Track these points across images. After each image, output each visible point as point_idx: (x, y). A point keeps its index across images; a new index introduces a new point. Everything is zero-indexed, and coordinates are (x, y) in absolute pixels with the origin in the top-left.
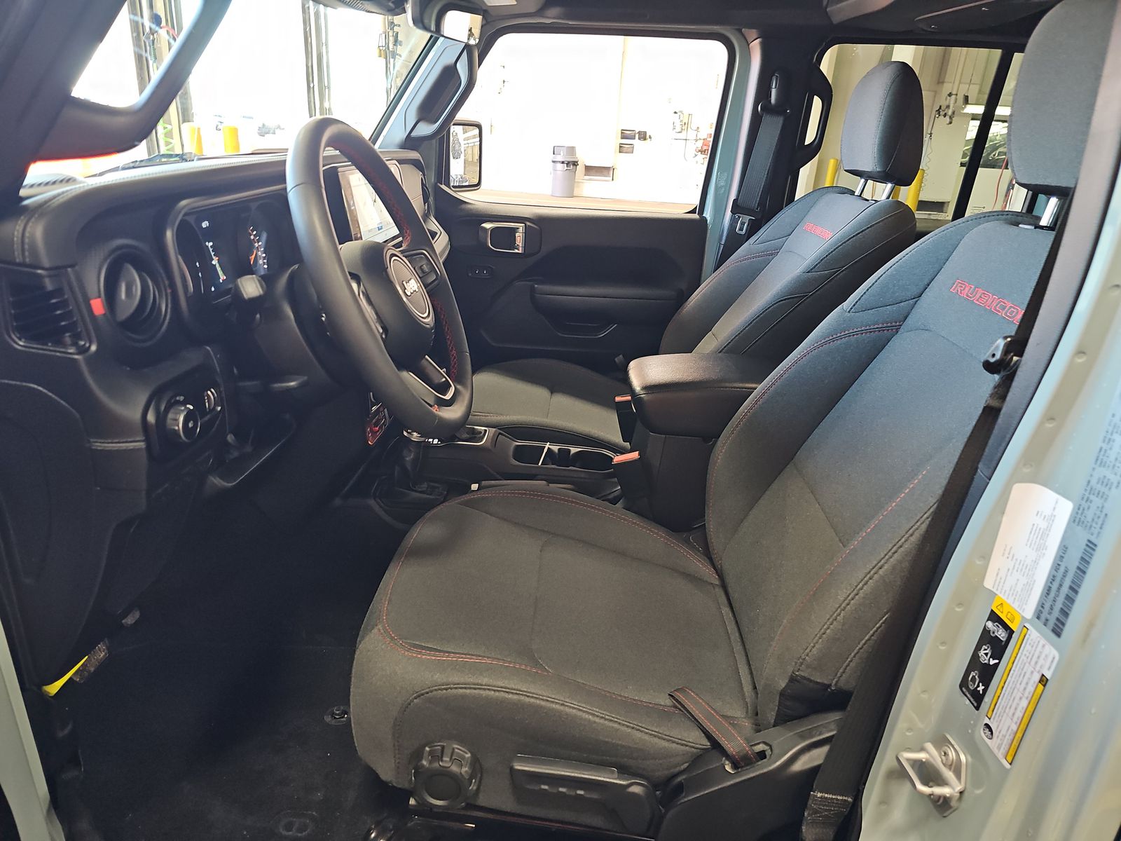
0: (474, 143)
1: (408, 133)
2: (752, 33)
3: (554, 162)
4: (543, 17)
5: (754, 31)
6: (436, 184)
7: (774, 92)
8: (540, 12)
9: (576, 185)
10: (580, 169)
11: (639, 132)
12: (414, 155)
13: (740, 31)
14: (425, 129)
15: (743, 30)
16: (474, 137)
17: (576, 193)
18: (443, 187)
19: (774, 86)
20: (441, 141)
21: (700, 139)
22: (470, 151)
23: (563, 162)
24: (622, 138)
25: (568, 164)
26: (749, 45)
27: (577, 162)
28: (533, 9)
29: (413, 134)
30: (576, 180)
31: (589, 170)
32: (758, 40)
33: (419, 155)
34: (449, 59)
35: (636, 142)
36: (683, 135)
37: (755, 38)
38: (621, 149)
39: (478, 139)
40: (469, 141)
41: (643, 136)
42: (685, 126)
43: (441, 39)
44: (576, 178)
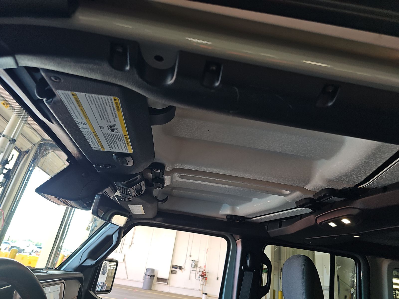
0: (113, 268)
1: (80, 263)
2: (237, 237)
3: (145, 275)
4: (155, 221)
5: (238, 236)
6: (87, 290)
7: (248, 261)
8: (153, 219)
9: (153, 285)
10: (155, 279)
11: (179, 266)
12: (80, 275)
13: (232, 235)
14: (90, 262)
15: (234, 235)
16: (114, 265)
17: (152, 289)
18: (91, 292)
19: (248, 259)
20: (97, 268)
21: (201, 271)
22: (110, 271)
23: (149, 275)
24: (173, 268)
25: (151, 276)
26: (236, 241)
27: (154, 276)
28: (151, 217)
29: (83, 264)
30: (153, 283)
31: (159, 279)
32: (240, 240)
33: (83, 275)
34: (110, 233)
35: (178, 270)
36: (195, 269)
37: (239, 238)
38: (172, 272)
39: (115, 266)
40: (111, 267)
41: (180, 268)
42: (196, 266)
43: (110, 224)
44: (153, 282)
